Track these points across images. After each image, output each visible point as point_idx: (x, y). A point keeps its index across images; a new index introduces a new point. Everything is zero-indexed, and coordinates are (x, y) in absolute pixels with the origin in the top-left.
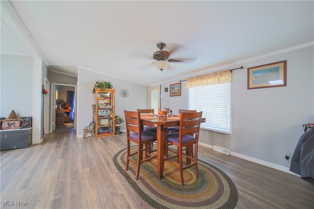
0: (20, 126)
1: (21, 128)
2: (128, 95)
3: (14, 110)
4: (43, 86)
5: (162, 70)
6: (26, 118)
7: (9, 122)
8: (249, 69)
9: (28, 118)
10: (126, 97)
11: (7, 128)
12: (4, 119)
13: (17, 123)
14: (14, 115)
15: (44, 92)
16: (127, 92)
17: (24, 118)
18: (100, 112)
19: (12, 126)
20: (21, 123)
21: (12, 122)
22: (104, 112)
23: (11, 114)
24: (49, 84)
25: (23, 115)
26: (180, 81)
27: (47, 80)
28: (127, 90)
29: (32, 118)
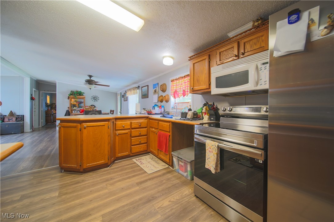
0: (16, 120)
1: (16, 122)
2: (99, 100)
3: (12, 111)
4: (32, 95)
5: (90, 89)
6: (20, 115)
7: (9, 118)
8: (142, 87)
9: (21, 115)
10: (97, 101)
11: (7, 122)
12: (6, 116)
13: (14, 119)
14: (12, 114)
15: (32, 99)
16: (97, 97)
17: (18, 116)
18: (74, 112)
19: (11, 120)
20: (17, 119)
21: (11, 118)
22: (77, 112)
23: (10, 113)
24: (37, 92)
25: (18, 114)
26: (126, 91)
27: (35, 90)
28: (97, 96)
29: (24, 115)
